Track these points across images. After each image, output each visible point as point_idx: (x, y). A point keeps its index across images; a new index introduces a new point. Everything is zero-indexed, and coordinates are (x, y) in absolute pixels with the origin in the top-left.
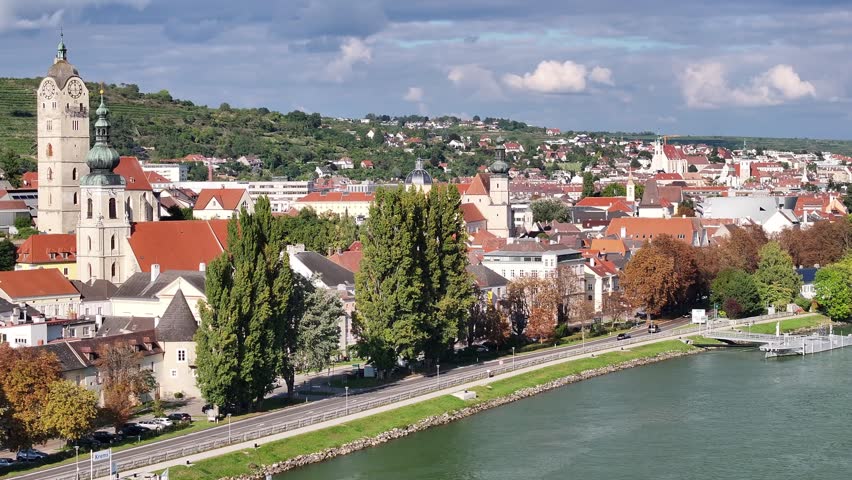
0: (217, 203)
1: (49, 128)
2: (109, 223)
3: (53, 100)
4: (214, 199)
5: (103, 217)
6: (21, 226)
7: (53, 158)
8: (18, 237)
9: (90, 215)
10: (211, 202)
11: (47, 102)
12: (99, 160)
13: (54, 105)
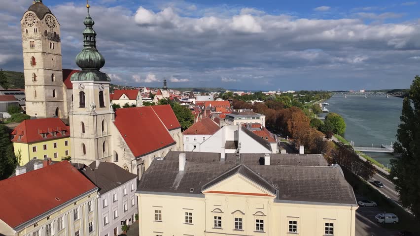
0: (125, 96)
1: (32, 46)
2: (100, 111)
3: (34, 27)
4: (124, 95)
5: (95, 107)
6: (13, 113)
7: (36, 67)
8: (12, 120)
9: (82, 104)
10: (122, 96)
11: (29, 28)
12: (90, 60)
13: (35, 31)
